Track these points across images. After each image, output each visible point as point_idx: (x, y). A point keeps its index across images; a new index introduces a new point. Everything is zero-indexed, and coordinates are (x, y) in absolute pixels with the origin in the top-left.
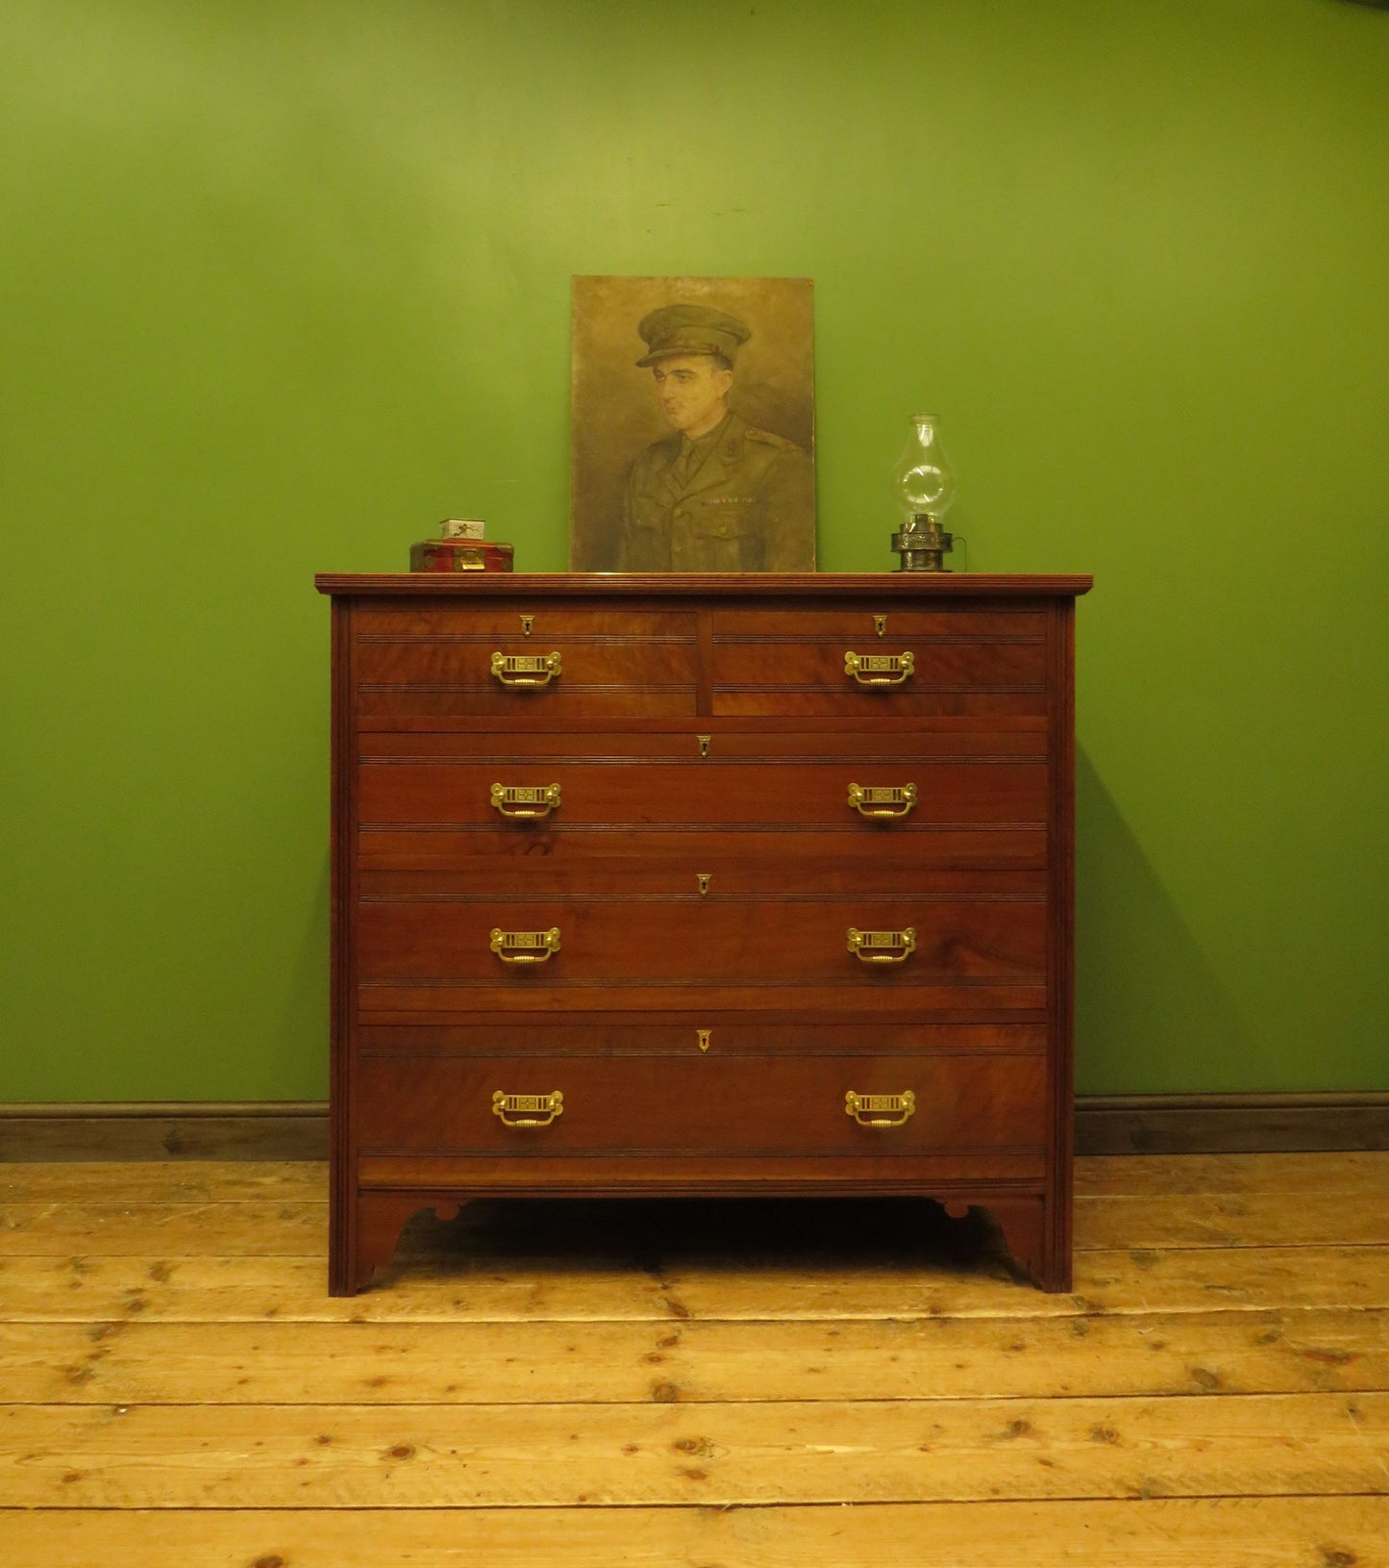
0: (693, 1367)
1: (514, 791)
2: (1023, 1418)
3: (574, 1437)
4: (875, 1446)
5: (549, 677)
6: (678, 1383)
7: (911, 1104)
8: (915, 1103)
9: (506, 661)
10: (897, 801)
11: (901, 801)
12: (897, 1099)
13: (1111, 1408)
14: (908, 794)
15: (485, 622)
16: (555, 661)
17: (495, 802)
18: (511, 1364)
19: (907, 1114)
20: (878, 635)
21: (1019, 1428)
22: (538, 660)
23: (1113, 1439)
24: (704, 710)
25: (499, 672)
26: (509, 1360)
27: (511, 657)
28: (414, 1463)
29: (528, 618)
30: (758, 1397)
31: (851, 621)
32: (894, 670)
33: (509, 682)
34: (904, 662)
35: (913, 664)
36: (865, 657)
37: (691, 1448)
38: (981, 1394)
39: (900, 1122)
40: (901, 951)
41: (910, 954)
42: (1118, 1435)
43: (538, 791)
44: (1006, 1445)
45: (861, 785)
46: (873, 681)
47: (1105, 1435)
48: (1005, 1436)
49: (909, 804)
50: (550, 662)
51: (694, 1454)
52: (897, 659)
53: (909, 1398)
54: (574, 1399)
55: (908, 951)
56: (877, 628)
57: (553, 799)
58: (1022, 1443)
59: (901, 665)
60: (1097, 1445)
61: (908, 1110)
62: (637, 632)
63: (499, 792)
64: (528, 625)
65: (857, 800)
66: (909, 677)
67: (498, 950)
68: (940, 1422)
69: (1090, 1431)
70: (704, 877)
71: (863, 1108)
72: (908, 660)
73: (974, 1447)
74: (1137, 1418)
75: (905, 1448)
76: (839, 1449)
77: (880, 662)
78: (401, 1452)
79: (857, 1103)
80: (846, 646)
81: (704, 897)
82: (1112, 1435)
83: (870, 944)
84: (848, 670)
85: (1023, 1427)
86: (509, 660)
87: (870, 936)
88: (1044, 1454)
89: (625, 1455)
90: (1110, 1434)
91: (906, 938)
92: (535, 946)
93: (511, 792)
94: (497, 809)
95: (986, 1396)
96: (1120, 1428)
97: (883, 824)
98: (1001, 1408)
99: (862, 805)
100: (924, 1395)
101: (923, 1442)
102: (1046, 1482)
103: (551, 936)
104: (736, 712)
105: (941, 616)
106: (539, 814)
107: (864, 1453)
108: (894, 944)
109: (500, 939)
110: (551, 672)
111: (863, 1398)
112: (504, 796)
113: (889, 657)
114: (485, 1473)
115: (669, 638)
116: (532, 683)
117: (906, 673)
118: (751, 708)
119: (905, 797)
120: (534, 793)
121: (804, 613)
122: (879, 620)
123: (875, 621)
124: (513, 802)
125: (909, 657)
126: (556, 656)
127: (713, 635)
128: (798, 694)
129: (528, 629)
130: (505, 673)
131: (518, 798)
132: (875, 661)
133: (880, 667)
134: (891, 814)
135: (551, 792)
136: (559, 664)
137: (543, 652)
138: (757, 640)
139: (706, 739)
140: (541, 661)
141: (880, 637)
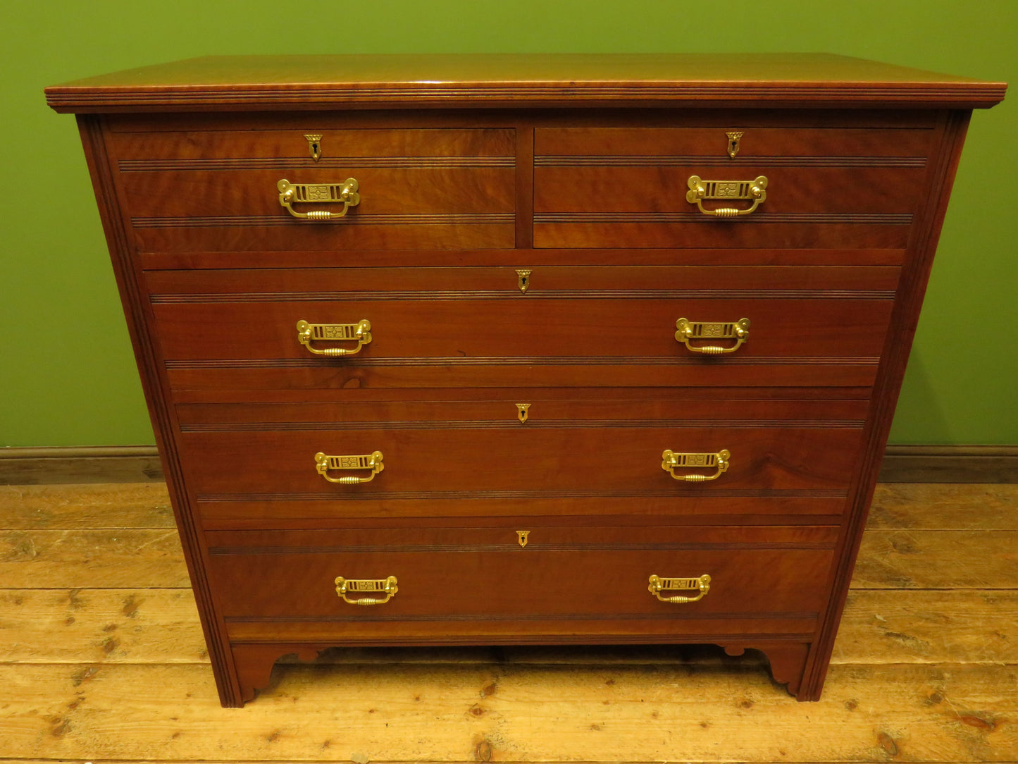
1: (321, 327)
5: (346, 208)
6: (494, 740)
7: (707, 586)
8: (710, 584)
9: (295, 189)
10: (727, 336)
11: (732, 337)
12: (695, 581)
14: (740, 330)
15: (266, 144)
16: (351, 189)
17: (302, 341)
19: (702, 594)
20: (729, 156)
22: (333, 187)
24: (524, 241)
25: (288, 206)
27: (300, 185)
29: (314, 138)
31: (701, 138)
32: (741, 197)
33: (301, 215)
34: (756, 188)
35: (767, 191)
36: (711, 182)
39: (695, 599)
41: (723, 473)
43: (347, 327)
45: (690, 319)
46: (719, 211)
49: (740, 341)
50: (346, 190)
52: (747, 185)
55: (721, 471)
56: (730, 147)
57: (364, 335)
59: (752, 192)
63: (306, 330)
64: (315, 146)
65: (686, 337)
66: (760, 206)
67: (323, 471)
70: (523, 407)
71: (664, 587)
72: (760, 186)
77: (727, 188)
79: (659, 584)
80: (690, 169)
81: (522, 426)
83: (684, 464)
84: (690, 197)
86: (298, 188)
87: (684, 456)
91: (720, 459)
92: (359, 468)
93: (319, 329)
94: (304, 347)
97: (710, 358)
99: (691, 341)
103: (374, 459)
104: (561, 243)
105: (808, 133)
106: (351, 351)
108: (707, 464)
109: (325, 461)
110: (347, 204)
112: (311, 334)
113: (739, 182)
115: (484, 160)
116: (327, 216)
117: (757, 201)
118: (577, 240)
119: (736, 333)
120: (342, 329)
121: (644, 129)
122: (733, 138)
123: (728, 139)
124: (322, 338)
125: (761, 183)
126: (352, 182)
127: (534, 156)
128: (630, 224)
129: (315, 151)
130: (295, 205)
131: (327, 334)
132: (722, 186)
133: (727, 194)
134: (720, 349)
135: (361, 328)
136: (357, 192)
137: (337, 178)
138: (586, 162)
139: (525, 272)
140: (335, 188)
141: (731, 158)
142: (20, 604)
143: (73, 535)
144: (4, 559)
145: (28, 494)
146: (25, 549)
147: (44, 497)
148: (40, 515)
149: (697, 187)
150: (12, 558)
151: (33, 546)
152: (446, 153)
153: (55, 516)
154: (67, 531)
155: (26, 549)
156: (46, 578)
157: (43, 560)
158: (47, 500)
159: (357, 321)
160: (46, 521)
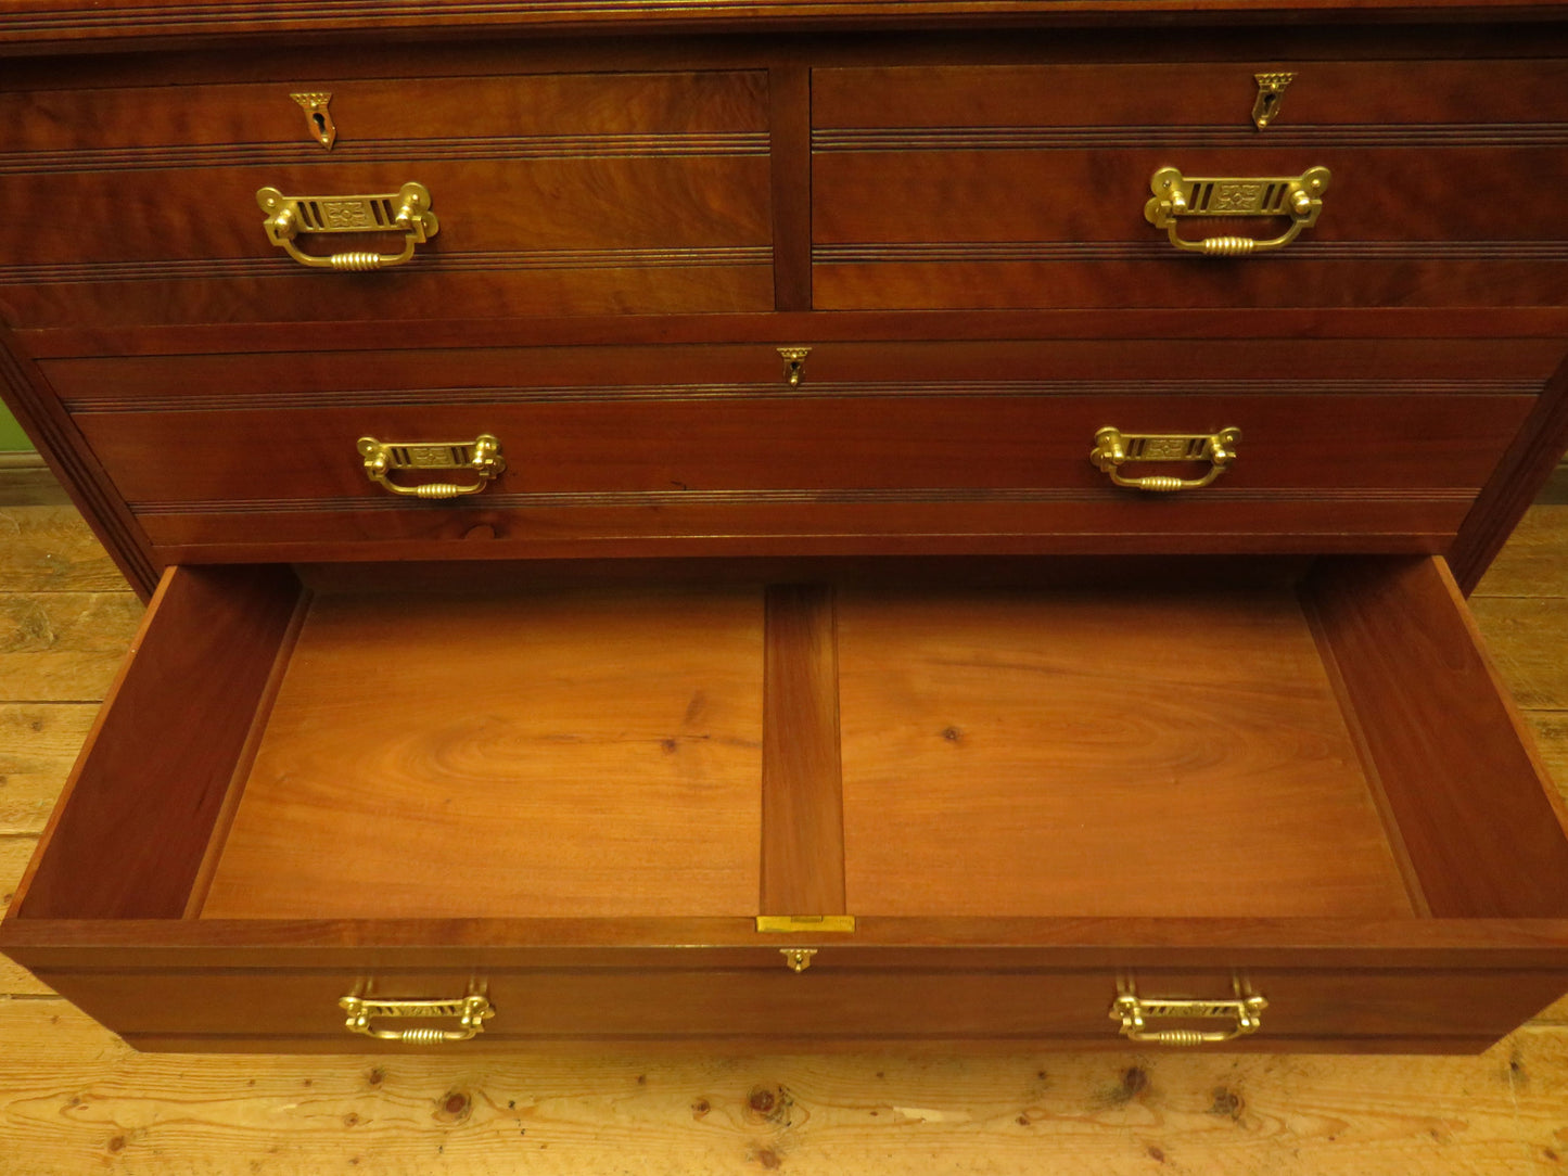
1: (405, 449)
5: (410, 247)
9: (295, 207)
15: (211, 113)
16: (416, 208)
17: (372, 472)
20: (1254, 124)
22: (375, 202)
24: (792, 296)
25: (287, 239)
27: (306, 199)
29: (315, 100)
31: (1195, 85)
32: (1264, 212)
33: (318, 262)
35: (1322, 199)
36: (1204, 180)
43: (453, 447)
45: (1123, 428)
46: (1209, 243)
49: (1217, 470)
52: (1283, 186)
56: (1258, 104)
59: (1290, 197)
63: (377, 455)
64: (319, 118)
66: (1304, 229)
72: (1313, 187)
77: (1238, 192)
80: (1160, 156)
84: (1154, 215)
86: (301, 204)
93: (401, 450)
104: (867, 303)
106: (464, 490)
110: (412, 237)
112: (387, 463)
113: (1267, 180)
115: (695, 141)
116: (374, 262)
117: (1301, 222)
118: (904, 296)
119: (1212, 454)
120: (446, 450)
121: (1065, 67)
122: (1268, 87)
123: (1259, 87)
124: (408, 467)
125: (1316, 182)
126: (414, 190)
127: (811, 128)
128: (1018, 264)
129: (322, 127)
130: (302, 240)
131: (417, 460)
132: (1228, 189)
133: (1235, 207)
134: (1176, 483)
135: (482, 451)
136: (428, 212)
137: (382, 184)
138: (927, 140)
139: (798, 353)
140: (381, 204)
141: (1256, 129)
142: (39, 730)
143: (105, 602)
144: (6, 647)
145: (28, 523)
146: (37, 629)
147: (53, 530)
148: (52, 564)
149: (1172, 193)
150: (18, 646)
151: (48, 623)
152: (613, 126)
153: (73, 567)
154: (95, 595)
155: (38, 631)
156: (73, 683)
157: (68, 650)
158: (59, 535)
159: (474, 436)
160: (62, 575)
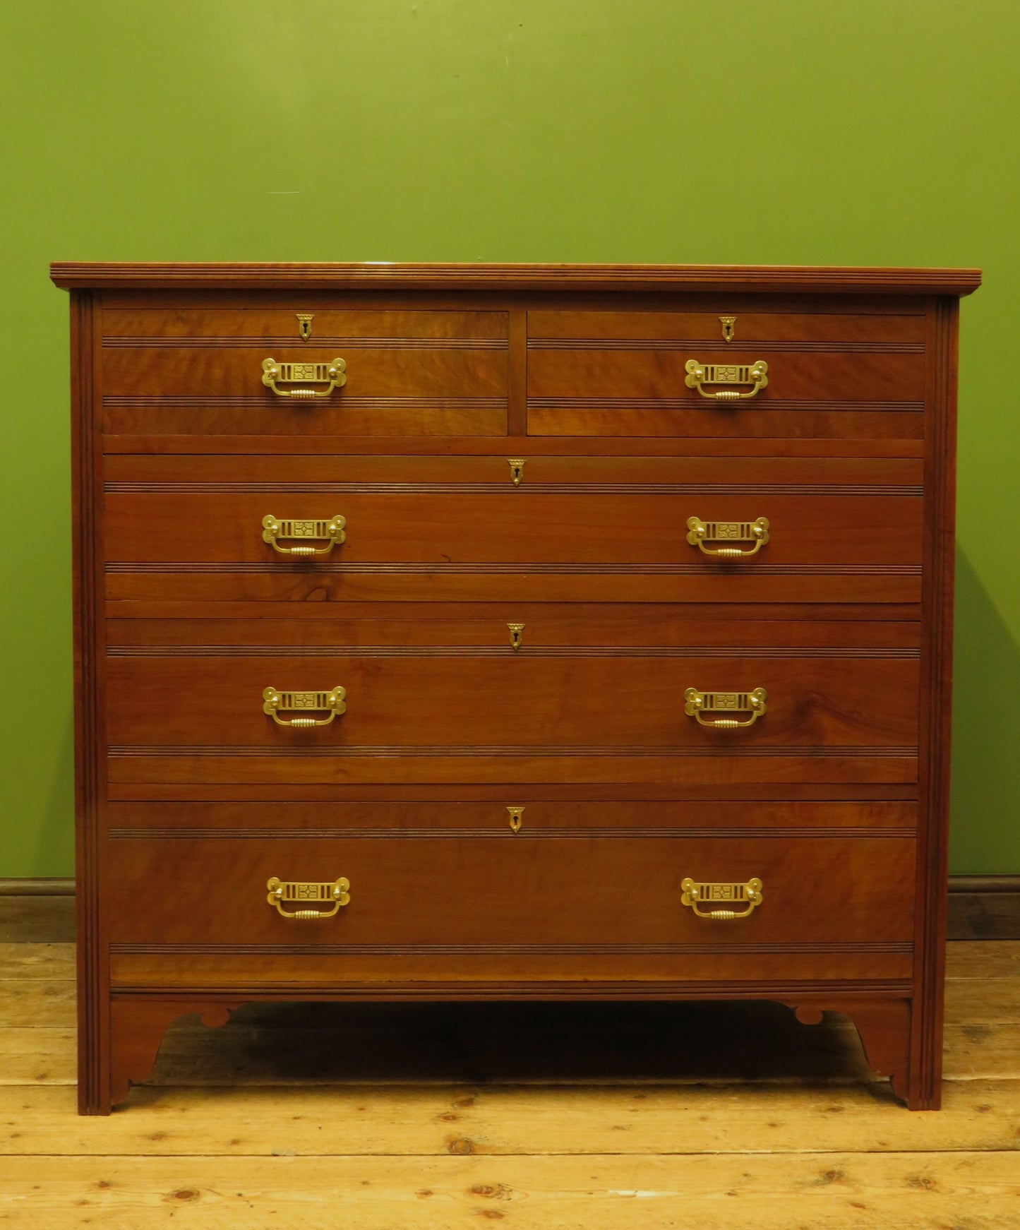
0: (490, 1125)
1: (289, 524)
2: (837, 1169)
3: (364, 1183)
4: (680, 1191)
5: (331, 388)
6: (475, 1138)
7: (758, 893)
8: (761, 892)
9: (280, 369)
10: (745, 538)
11: (751, 539)
12: (742, 888)
13: (930, 1160)
14: (758, 529)
15: (254, 323)
16: (339, 369)
17: (267, 537)
18: (297, 1121)
19: (753, 905)
20: (725, 340)
21: (831, 1176)
22: (318, 367)
23: (929, 1186)
24: (516, 429)
25: (272, 382)
26: (295, 1118)
27: (286, 365)
28: (199, 1203)
29: (306, 317)
30: (558, 1151)
31: (695, 323)
32: (742, 382)
33: (284, 393)
34: (756, 372)
35: (767, 374)
36: (710, 366)
37: (487, 1193)
38: (796, 1149)
39: (745, 914)
40: (748, 715)
41: (759, 718)
42: (935, 1183)
43: (319, 524)
44: (818, 1190)
45: (702, 518)
46: (719, 394)
47: (923, 1183)
48: (817, 1183)
49: (759, 543)
50: (332, 370)
51: (492, 1197)
52: (747, 369)
53: (718, 1152)
54: (364, 1151)
55: (756, 714)
56: (724, 331)
57: (335, 533)
58: (834, 1189)
59: (752, 376)
60: (911, 1190)
61: (754, 900)
62: (437, 335)
63: (273, 524)
64: (305, 325)
65: (698, 536)
66: (761, 391)
67: (272, 712)
68: (749, 1172)
69: (906, 1179)
70: (516, 627)
71: (702, 898)
72: (761, 370)
73: (785, 1193)
74: (956, 1169)
75: (712, 1192)
76: (641, 1194)
77: (727, 373)
78: (185, 1195)
79: (695, 892)
80: (687, 353)
81: (516, 650)
82: (929, 1182)
83: (712, 706)
84: (689, 381)
85: (836, 1175)
86: (283, 367)
87: (712, 697)
88: (857, 1198)
89: (418, 1198)
90: (927, 1182)
91: (754, 700)
92: (316, 708)
93: (286, 525)
94: (269, 546)
95: (800, 1151)
96: (937, 1177)
97: (728, 566)
98: (814, 1160)
99: (704, 542)
100: (734, 1149)
101: (732, 1188)
102: (857, 1222)
103: (334, 696)
104: (556, 431)
105: (800, 319)
106: (320, 551)
107: (670, 1197)
108: (740, 707)
109: (275, 699)
110: (333, 382)
111: (670, 1152)
112: (278, 530)
113: (738, 367)
114: (274, 1212)
115: (476, 341)
116: (312, 395)
117: (758, 385)
118: (573, 427)
119: (754, 533)
120: (313, 526)
121: (638, 313)
122: (726, 323)
123: (722, 323)
124: (289, 537)
125: (760, 367)
126: (339, 361)
127: (527, 338)
128: (629, 410)
129: (306, 330)
130: (278, 384)
131: (295, 532)
132: (721, 371)
133: (726, 379)
134: (738, 552)
135: (334, 525)
136: (344, 372)
137: (324, 358)
138: (580, 345)
139: (518, 462)
140: (321, 368)
141: (727, 343)
159: (331, 517)
